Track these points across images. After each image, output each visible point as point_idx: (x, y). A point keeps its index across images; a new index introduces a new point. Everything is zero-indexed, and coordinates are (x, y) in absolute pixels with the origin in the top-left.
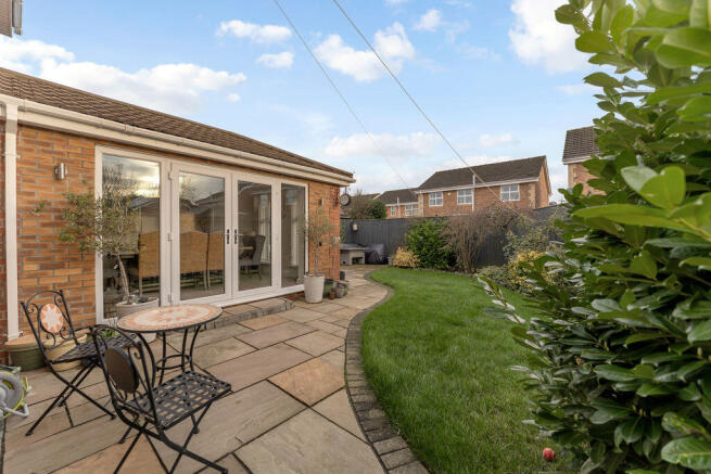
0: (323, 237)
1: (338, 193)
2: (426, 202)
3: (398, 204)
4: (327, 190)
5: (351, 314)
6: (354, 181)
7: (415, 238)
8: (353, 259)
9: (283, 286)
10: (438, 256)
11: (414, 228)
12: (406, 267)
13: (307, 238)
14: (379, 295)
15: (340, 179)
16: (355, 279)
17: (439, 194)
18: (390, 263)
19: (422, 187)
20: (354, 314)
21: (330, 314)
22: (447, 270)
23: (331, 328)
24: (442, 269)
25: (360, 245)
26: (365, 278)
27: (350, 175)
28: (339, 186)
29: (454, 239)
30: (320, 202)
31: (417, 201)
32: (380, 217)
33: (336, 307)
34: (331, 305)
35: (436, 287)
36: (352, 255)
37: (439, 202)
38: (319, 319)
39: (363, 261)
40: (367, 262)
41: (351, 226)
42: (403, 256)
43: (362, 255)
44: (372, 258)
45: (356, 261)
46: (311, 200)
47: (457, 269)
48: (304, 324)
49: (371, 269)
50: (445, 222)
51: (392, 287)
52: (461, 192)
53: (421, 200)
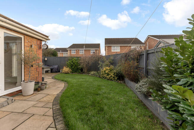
0: (34, 62)
1: (41, 43)
2: (70, 52)
3: (61, 52)
4: (35, 41)
5: (51, 98)
6: (49, 40)
7: (70, 63)
8: (46, 71)
9: (5, 90)
10: (77, 69)
11: (70, 60)
12: (67, 73)
13: (23, 63)
14: (61, 86)
15: (43, 38)
16: (48, 79)
17: (74, 50)
18: (61, 72)
19: (69, 48)
20: (53, 98)
21: (39, 101)
22: (81, 73)
23: (42, 111)
24: (79, 73)
25: (48, 66)
26: (53, 78)
27: (47, 37)
28: (41, 40)
29: (83, 64)
30: (32, 46)
31: (67, 52)
32: (55, 56)
33: (42, 96)
34: (39, 95)
35: (82, 80)
36: (45, 70)
37: (74, 53)
38: (34, 106)
39: (50, 71)
40: (51, 72)
41: (45, 58)
42: (66, 69)
43: (49, 69)
44: (54, 70)
45: (47, 72)
46: (26, 44)
47: (83, 73)
48: (23, 113)
49: (54, 75)
50: (80, 59)
51: (65, 81)
52: (81, 50)
53: (69, 52)
